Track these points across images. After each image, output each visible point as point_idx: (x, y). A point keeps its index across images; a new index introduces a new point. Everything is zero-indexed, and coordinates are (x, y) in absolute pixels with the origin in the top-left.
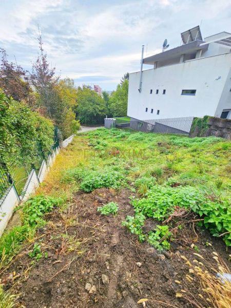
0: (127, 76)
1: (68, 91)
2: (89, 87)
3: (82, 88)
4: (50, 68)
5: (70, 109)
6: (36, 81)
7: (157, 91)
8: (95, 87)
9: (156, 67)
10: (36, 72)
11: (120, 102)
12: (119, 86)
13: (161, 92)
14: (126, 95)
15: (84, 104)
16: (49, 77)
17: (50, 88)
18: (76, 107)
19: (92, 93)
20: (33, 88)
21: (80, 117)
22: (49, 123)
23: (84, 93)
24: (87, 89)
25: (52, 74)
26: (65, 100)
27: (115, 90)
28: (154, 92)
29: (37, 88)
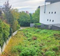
0: (39, 7)
1: (16, 13)
2: (24, 12)
3: (21, 12)
4: (10, 5)
5: (17, 20)
6: (4, 10)
7: (52, 12)
8: (26, 11)
9: (51, 3)
10: (4, 7)
11: (37, 17)
12: (36, 11)
13: (54, 13)
14: (39, 14)
15: (22, 18)
16: (9, 8)
17: (9, 12)
18: (19, 19)
19: (25, 14)
20: (3, 12)
21: (20, 23)
22: (8, 26)
23: (22, 14)
24: (23, 12)
25: (11, 7)
26: (15, 17)
27: (34, 13)
28: (51, 13)
29: (4, 12)
